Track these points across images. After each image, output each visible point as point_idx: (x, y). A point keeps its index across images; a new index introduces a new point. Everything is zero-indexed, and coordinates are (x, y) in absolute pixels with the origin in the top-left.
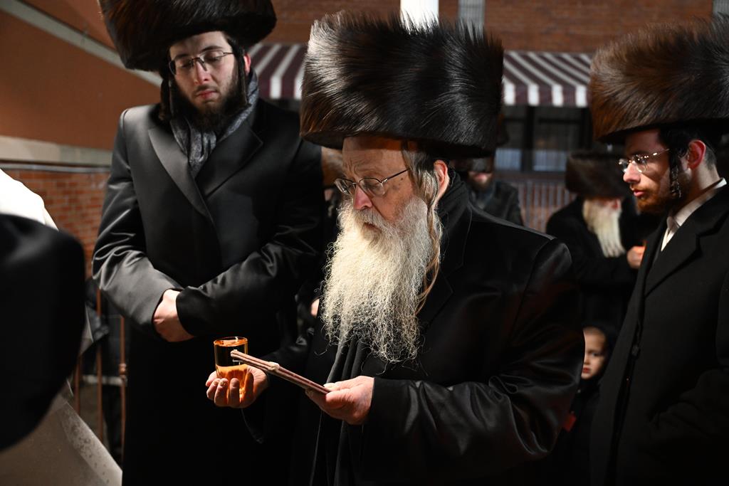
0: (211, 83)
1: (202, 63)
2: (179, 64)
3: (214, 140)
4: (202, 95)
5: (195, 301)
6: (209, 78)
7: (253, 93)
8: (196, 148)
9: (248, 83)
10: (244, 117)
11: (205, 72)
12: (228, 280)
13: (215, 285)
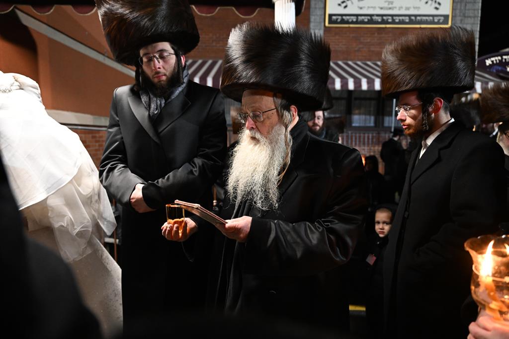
0: (162, 70)
1: (157, 59)
2: (145, 60)
3: (163, 102)
4: (157, 77)
5: (152, 188)
6: (161, 67)
7: (186, 76)
8: (153, 106)
9: (183, 71)
10: (180, 89)
11: (159, 64)
12: (171, 178)
13: (163, 180)
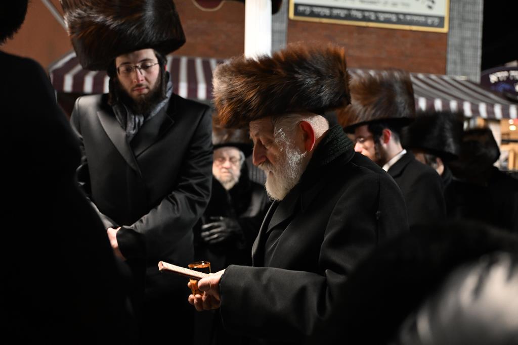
0: (144, 83)
6: (144, 79)
7: (169, 89)
10: (162, 105)
